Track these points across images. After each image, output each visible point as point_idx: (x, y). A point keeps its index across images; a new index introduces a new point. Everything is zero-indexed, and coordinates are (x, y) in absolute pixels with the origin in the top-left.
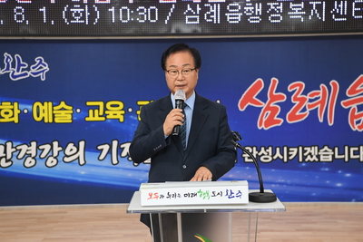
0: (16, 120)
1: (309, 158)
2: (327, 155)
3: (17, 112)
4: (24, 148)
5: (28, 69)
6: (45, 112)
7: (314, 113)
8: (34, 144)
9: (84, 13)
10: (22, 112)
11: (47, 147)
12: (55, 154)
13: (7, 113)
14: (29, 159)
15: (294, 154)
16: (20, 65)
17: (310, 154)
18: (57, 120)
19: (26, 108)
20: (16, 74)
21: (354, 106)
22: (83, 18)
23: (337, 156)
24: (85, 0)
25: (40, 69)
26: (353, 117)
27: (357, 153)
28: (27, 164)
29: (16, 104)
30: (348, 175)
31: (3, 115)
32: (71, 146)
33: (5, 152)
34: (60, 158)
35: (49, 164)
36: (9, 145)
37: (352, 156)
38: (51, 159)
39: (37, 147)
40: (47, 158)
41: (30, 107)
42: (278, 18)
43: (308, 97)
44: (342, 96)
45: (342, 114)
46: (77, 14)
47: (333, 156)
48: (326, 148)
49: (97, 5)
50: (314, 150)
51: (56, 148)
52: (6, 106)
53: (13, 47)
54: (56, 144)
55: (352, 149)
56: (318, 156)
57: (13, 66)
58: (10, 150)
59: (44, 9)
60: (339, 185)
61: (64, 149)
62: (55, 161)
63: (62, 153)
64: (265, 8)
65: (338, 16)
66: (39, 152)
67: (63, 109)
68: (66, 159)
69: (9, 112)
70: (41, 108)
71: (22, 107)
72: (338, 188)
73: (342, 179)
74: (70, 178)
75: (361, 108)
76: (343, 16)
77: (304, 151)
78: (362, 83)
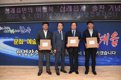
0: (23, 43)
1: (101, 54)
2: (106, 53)
3: (23, 41)
4: (25, 51)
5: (26, 30)
6: (30, 41)
7: (103, 42)
8: (27, 50)
9: (40, 15)
10: (24, 41)
11: (30, 51)
12: (33, 53)
13: (20, 42)
14: (26, 54)
15: (97, 53)
16: (24, 29)
17: (101, 53)
18: (33, 44)
19: (25, 40)
20: (23, 31)
21: (113, 40)
22: (40, 16)
23: (108, 54)
24: (40, 12)
25: (29, 30)
26: (113, 43)
27: (114, 53)
28: (25, 55)
29: (22, 39)
30: (111, 58)
31: (19, 42)
32: (36, 51)
33: (20, 52)
34: (34, 54)
35: (31, 55)
36: (21, 50)
37: (112, 53)
38: (31, 54)
39: (28, 51)
40: (30, 53)
41: (26, 40)
42: (93, 16)
43: (101, 38)
44: (110, 37)
45: (110, 42)
46: (38, 15)
47: (108, 53)
48: (106, 51)
49: (43, 13)
50: (102, 52)
51: (33, 51)
52: (20, 40)
53: (22, 25)
54: (33, 50)
55: (112, 52)
56: (104, 54)
57: (22, 30)
58: (21, 51)
59: (29, 14)
60: (109, 61)
61: (35, 51)
62: (32, 54)
63: (34, 53)
64: (89, 13)
65: (109, 16)
66: (28, 52)
67: (34, 41)
68: (35, 54)
69: (21, 41)
70: (29, 40)
71: (24, 40)
72: (108, 62)
73: (110, 60)
74: (36, 59)
75: (115, 41)
76: (111, 16)
77: (100, 52)
78: (115, 34)
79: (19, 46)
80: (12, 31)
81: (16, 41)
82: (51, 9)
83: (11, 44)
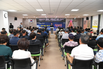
6: (44, 26)
22: (46, 21)
25: (44, 23)
43: (58, 25)
45: (60, 26)
69: (42, 26)
78: (61, 24)
79: (42, 27)
80: (41, 24)
81: (41, 26)
82: (49, 19)
83: (40, 26)
